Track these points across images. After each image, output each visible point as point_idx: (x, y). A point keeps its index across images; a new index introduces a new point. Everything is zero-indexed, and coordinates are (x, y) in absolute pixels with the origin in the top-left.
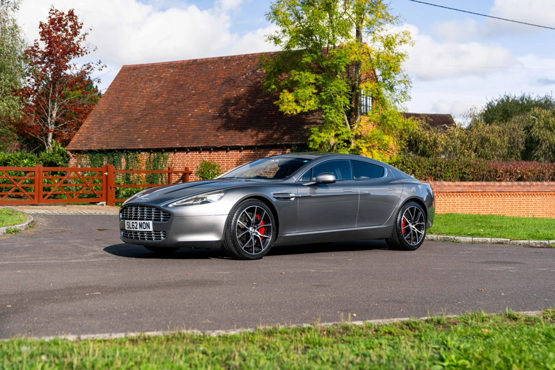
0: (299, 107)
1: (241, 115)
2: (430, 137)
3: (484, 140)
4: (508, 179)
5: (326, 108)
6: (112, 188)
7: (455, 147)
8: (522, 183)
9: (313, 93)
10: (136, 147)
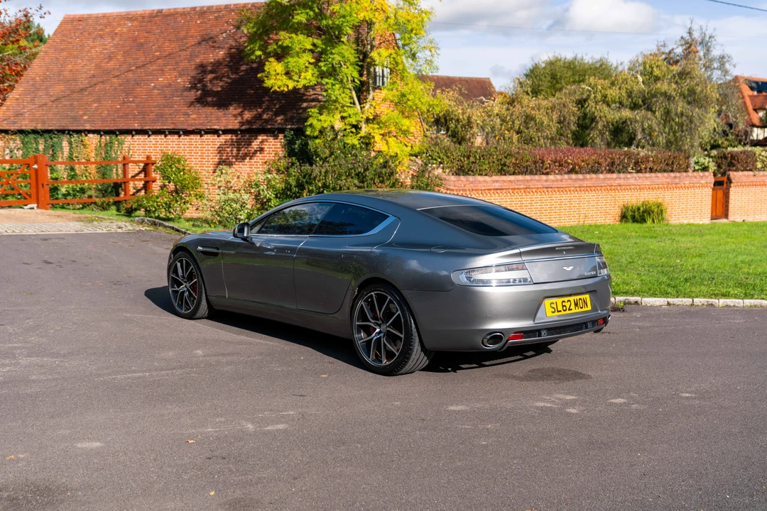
0: (291, 81)
1: (221, 86)
2: (463, 114)
3: (529, 119)
4: (557, 171)
5: (327, 83)
6: (45, 186)
7: (493, 128)
8: (573, 176)
9: (310, 63)
10: (81, 128)
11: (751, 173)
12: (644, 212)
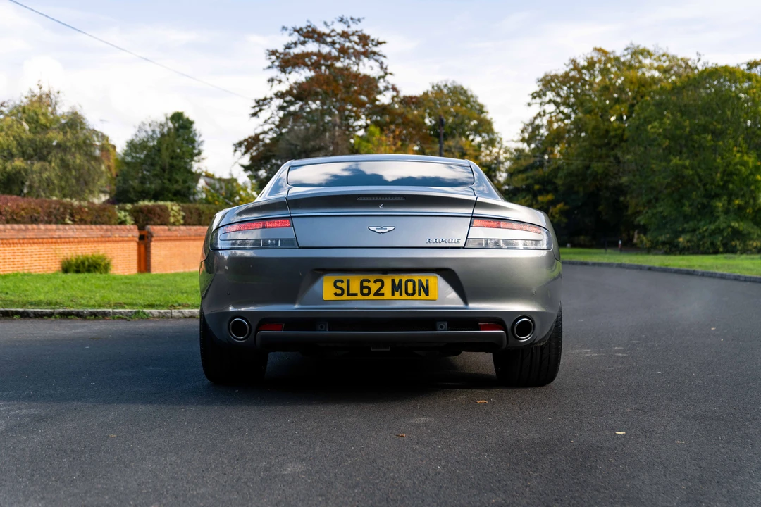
8: (15, 226)
11: (166, 227)
12: (89, 266)
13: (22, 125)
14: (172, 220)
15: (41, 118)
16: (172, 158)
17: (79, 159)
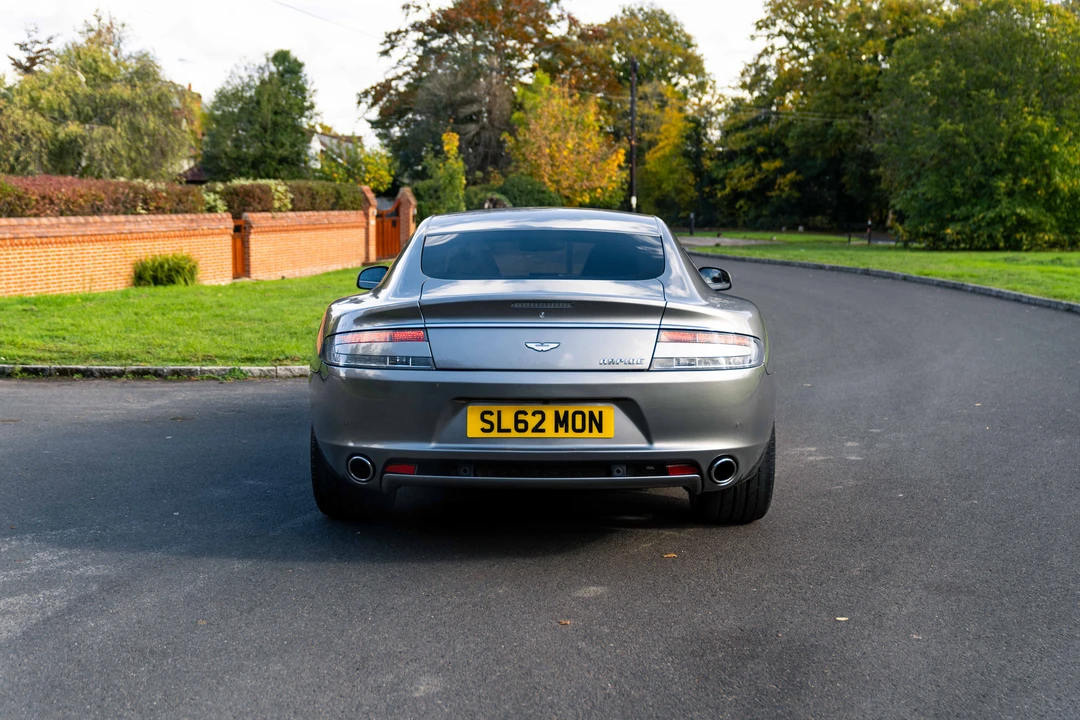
8: (72, 219)
11: (269, 215)
12: (170, 270)
13: (76, 75)
14: (277, 204)
15: (101, 64)
16: (276, 113)
17: (152, 122)
